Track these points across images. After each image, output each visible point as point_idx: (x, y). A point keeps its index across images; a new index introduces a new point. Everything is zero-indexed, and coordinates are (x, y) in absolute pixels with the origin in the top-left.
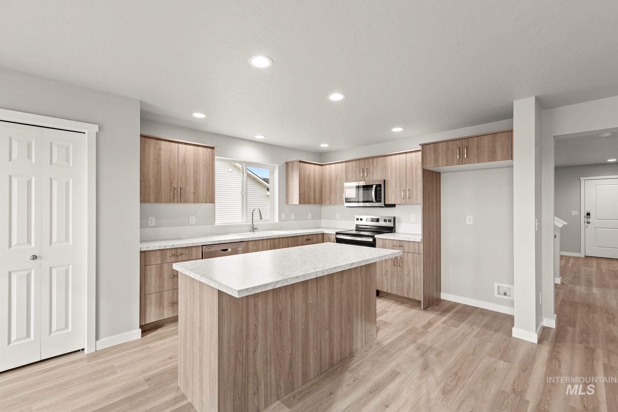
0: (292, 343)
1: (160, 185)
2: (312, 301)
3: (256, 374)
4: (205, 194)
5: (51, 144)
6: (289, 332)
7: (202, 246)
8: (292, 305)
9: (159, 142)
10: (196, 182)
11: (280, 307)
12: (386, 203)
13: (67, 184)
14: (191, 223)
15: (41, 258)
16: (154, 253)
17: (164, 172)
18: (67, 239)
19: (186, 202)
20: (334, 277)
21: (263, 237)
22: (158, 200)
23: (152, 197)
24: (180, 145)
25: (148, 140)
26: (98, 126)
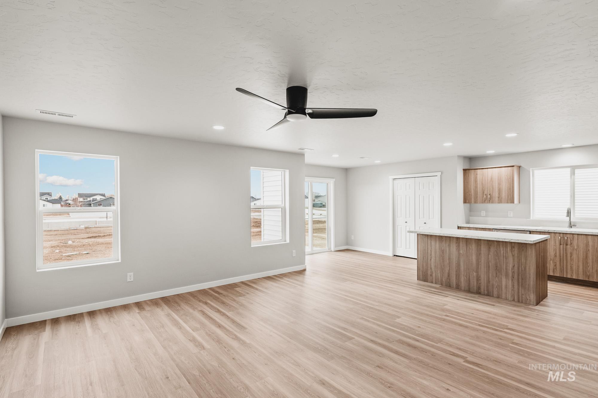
0: (450, 266)
1: (477, 194)
2: (463, 252)
3: (431, 268)
4: (507, 197)
5: (429, 182)
6: (448, 261)
7: (493, 229)
8: (449, 250)
9: (476, 170)
10: (500, 190)
11: (443, 248)
13: (433, 196)
14: (508, 216)
17: (479, 186)
18: (433, 218)
19: (492, 203)
20: (481, 246)
21: (549, 230)
22: (476, 202)
23: (473, 200)
24: (489, 169)
26: (440, 172)
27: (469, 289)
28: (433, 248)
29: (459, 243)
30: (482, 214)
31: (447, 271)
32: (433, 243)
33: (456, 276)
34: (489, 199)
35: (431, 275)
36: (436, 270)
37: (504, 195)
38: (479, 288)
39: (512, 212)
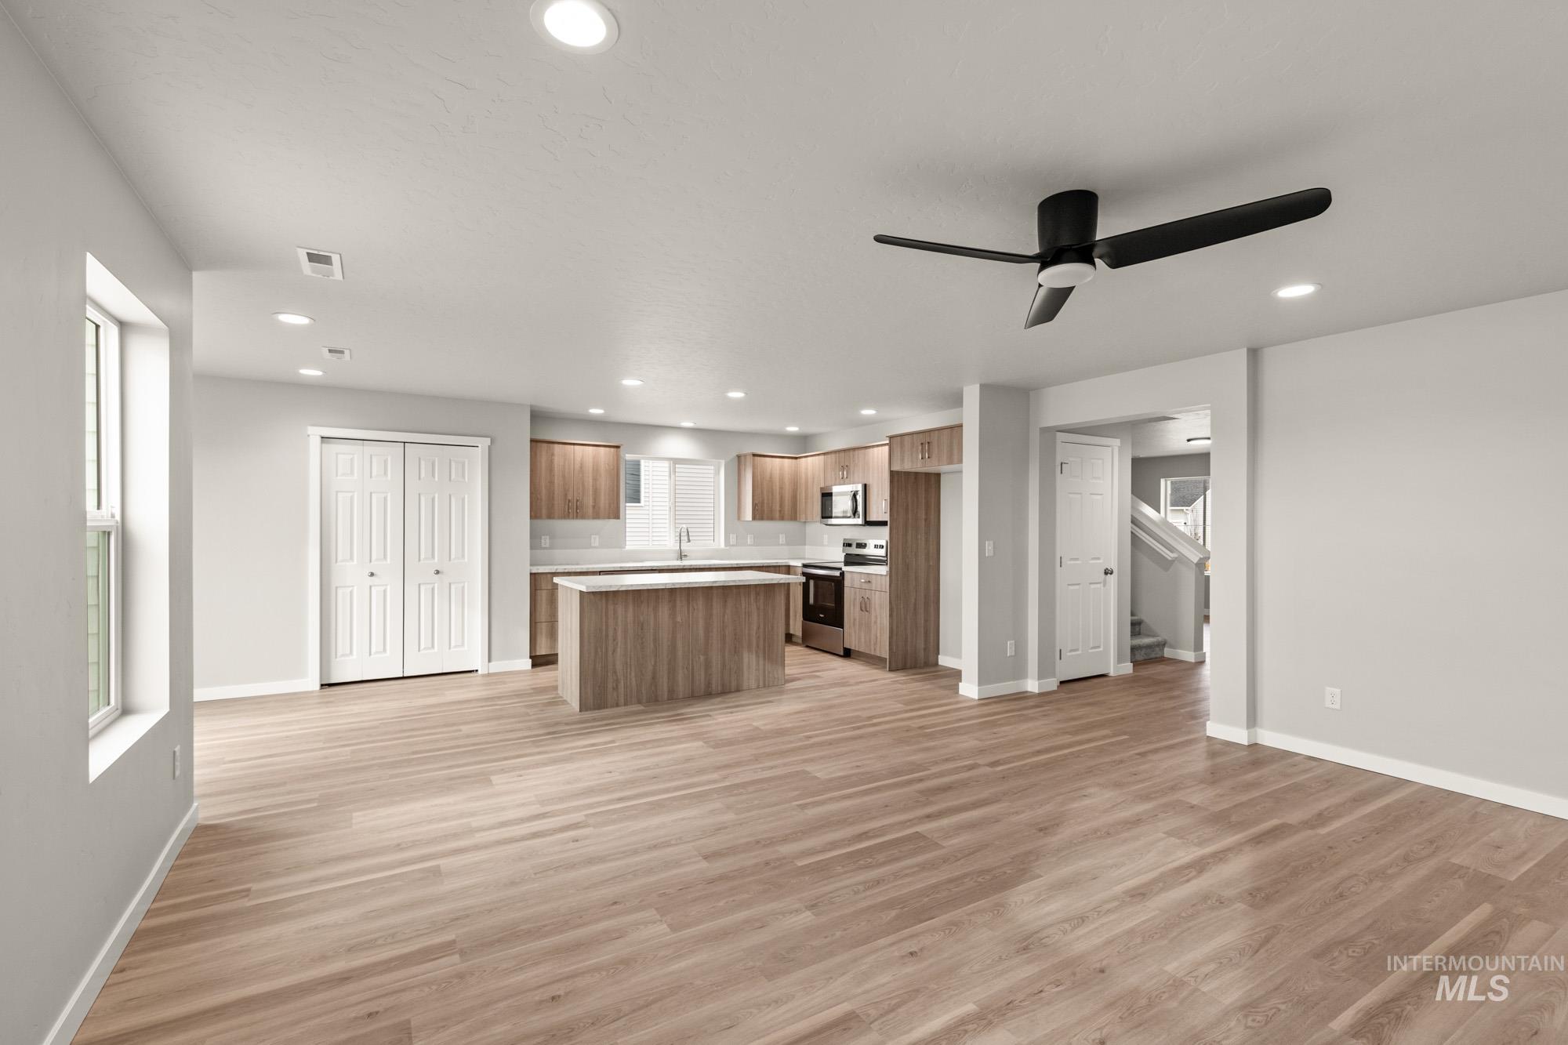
0: (656, 656)
1: (553, 497)
2: (681, 620)
3: (615, 672)
4: (607, 505)
5: (450, 460)
6: (652, 645)
7: (600, 572)
8: (655, 619)
9: (551, 445)
10: (596, 492)
12: (868, 520)
13: (463, 500)
14: (593, 545)
15: (442, 572)
16: (545, 576)
17: (557, 481)
18: (463, 556)
19: (583, 517)
22: (550, 516)
23: (544, 511)
24: (577, 447)
25: (539, 444)
26: (489, 439)
27: (693, 692)
28: (620, 623)
29: (675, 601)
30: (543, 541)
31: (650, 668)
32: (620, 610)
33: (669, 673)
34: (574, 510)
35: (616, 688)
36: (627, 672)
37: (603, 501)
38: (709, 684)
39: (597, 537)
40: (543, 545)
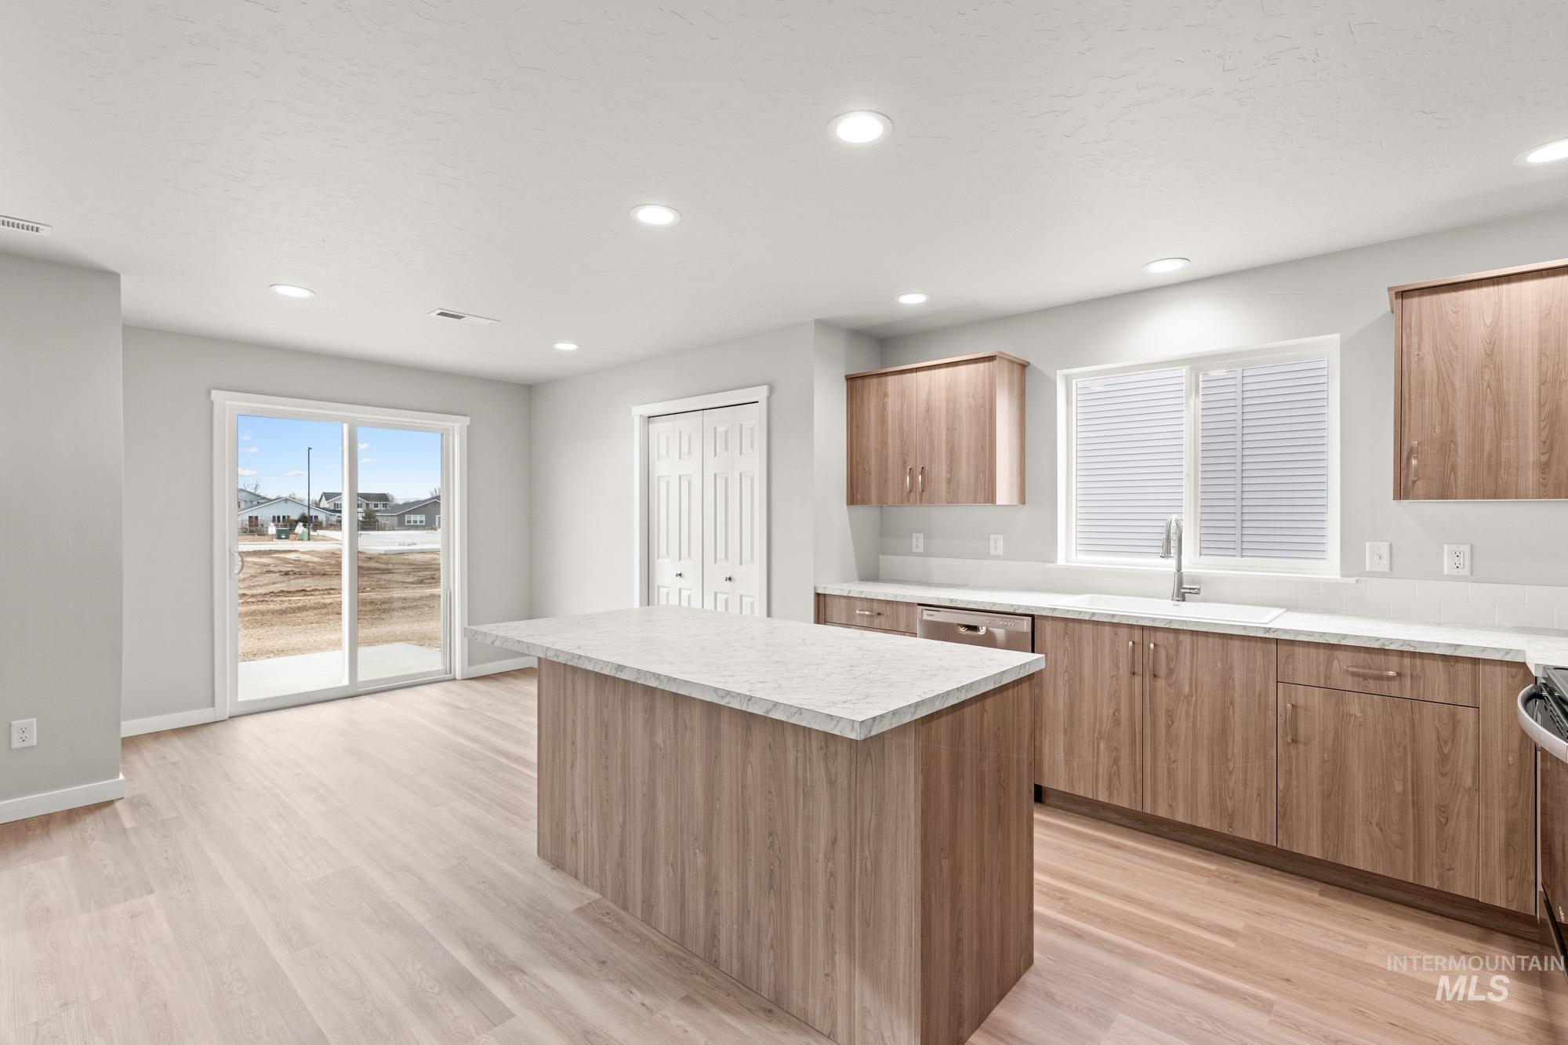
30: (915, 543)
31: (617, 830)
34: (919, 490)
35: (574, 841)
36: (587, 819)
37: (966, 471)
39: (1001, 537)
40: (915, 550)
